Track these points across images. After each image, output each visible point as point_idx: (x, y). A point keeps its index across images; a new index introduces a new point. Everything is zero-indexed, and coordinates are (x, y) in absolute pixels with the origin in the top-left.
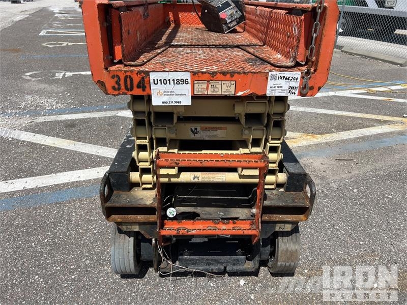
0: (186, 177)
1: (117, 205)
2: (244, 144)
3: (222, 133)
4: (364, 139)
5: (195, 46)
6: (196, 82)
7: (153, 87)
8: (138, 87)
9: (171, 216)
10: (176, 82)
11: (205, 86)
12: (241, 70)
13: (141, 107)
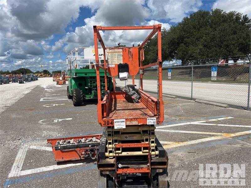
0: (124, 154)
1: (102, 163)
2: (143, 141)
3: (135, 138)
4: (202, 143)
5: (124, 110)
6: (127, 122)
7: (115, 123)
8: (111, 124)
9: (120, 167)
10: (121, 122)
11: (129, 123)
12: (139, 118)
13: (110, 130)
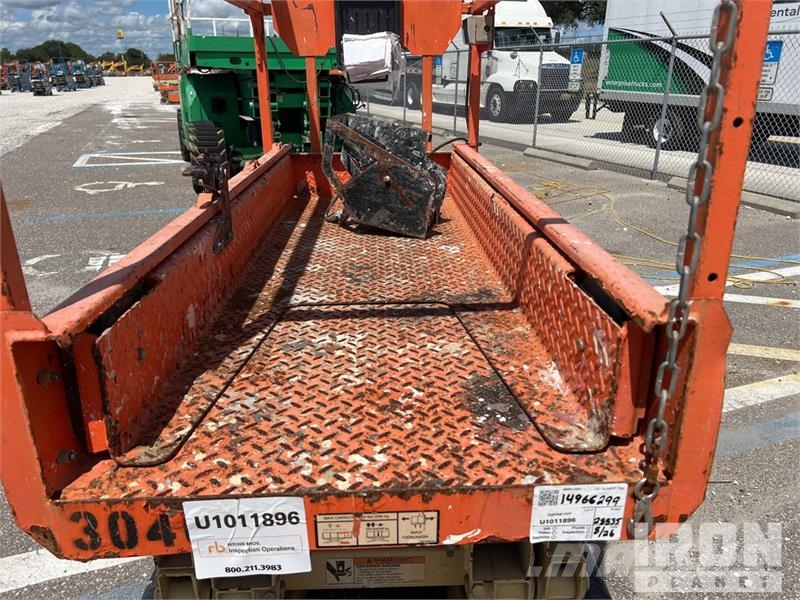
6: (320, 518)
7: (195, 534)
8: (152, 535)
10: (261, 520)
11: (350, 527)
